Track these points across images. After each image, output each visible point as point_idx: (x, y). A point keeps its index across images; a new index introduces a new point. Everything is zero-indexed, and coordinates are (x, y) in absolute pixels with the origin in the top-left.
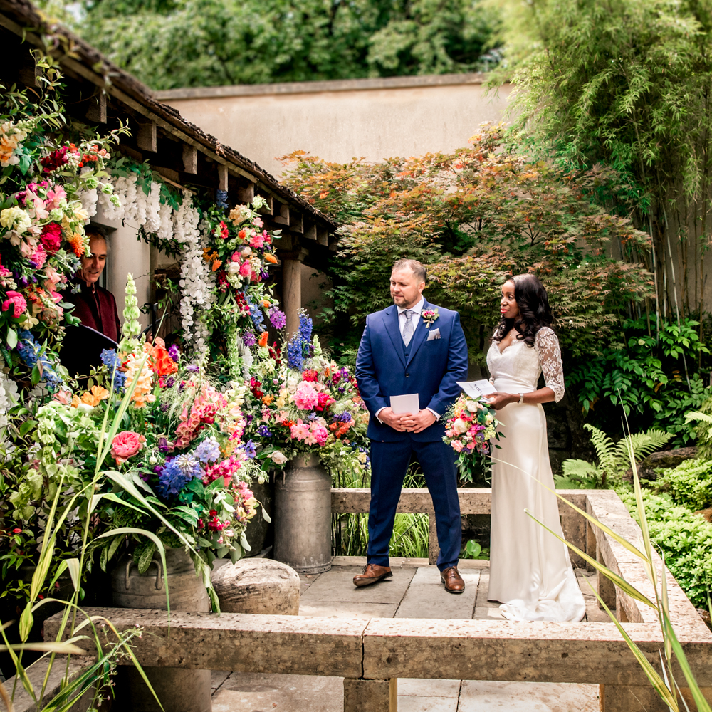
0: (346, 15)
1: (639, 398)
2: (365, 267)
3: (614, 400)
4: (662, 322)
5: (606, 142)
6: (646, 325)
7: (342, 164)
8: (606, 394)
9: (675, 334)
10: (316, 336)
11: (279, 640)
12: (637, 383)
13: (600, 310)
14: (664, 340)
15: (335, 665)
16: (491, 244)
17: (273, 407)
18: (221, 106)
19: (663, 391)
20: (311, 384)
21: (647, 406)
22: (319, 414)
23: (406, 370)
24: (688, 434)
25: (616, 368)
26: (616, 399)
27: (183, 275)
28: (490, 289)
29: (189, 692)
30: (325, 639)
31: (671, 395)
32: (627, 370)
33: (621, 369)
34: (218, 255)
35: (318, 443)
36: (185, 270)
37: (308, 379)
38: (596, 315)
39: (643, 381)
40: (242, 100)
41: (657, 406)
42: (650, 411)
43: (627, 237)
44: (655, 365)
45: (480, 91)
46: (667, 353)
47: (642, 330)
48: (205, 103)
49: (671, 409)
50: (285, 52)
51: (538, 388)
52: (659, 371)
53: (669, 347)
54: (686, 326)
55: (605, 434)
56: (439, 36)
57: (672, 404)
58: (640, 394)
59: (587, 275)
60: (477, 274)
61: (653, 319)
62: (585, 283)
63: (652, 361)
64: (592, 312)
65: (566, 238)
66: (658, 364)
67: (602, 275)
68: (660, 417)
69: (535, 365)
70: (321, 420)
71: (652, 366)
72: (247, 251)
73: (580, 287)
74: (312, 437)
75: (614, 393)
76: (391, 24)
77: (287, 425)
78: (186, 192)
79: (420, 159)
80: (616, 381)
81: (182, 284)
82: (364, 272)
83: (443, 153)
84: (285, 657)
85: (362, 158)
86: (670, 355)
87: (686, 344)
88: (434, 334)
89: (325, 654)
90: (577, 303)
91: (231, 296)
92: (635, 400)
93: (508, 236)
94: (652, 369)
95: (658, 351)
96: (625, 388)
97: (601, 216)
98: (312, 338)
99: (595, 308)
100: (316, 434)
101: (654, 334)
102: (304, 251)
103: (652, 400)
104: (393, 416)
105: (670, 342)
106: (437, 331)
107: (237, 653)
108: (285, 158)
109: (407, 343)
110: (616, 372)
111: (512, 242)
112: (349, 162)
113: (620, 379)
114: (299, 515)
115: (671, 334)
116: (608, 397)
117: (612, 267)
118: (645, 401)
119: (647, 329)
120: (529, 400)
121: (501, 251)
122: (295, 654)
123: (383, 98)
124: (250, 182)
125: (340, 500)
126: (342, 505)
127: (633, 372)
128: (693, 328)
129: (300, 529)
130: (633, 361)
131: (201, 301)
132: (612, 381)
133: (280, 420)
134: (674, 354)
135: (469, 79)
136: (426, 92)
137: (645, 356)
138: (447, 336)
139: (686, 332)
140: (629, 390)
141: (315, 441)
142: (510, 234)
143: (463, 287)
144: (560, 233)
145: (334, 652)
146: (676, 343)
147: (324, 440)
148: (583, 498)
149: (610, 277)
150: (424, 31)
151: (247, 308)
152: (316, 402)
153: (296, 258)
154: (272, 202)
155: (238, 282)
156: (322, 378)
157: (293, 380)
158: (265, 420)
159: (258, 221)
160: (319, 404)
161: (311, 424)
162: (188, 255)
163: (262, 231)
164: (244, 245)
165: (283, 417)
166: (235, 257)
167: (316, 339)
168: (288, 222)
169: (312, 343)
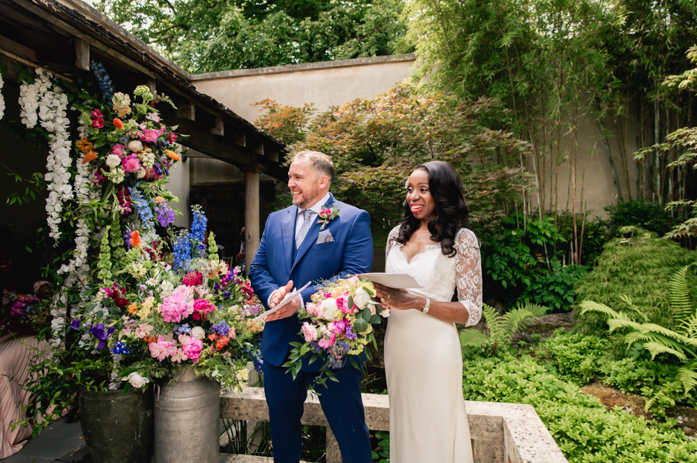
0: (319, 38)
1: (513, 274)
3: (495, 277)
5: (488, 78)
6: (515, 220)
7: (297, 108)
8: (489, 272)
9: (540, 227)
10: (212, 233)
12: (512, 263)
13: (491, 207)
14: (531, 231)
16: (401, 158)
17: (137, 318)
18: (232, 83)
19: (530, 269)
20: (189, 290)
21: (519, 281)
22: (193, 325)
24: (554, 304)
25: (495, 252)
26: (496, 276)
28: (398, 190)
31: (536, 271)
32: (504, 254)
33: (499, 254)
34: (97, 145)
35: (189, 359)
37: (187, 283)
38: (487, 211)
39: (516, 262)
41: (527, 281)
42: (522, 286)
43: (512, 146)
44: (525, 250)
46: (534, 241)
47: (511, 224)
49: (537, 283)
51: (452, 301)
52: (528, 255)
53: (535, 237)
54: (545, 222)
55: (494, 309)
56: (374, 47)
57: (538, 279)
58: (513, 272)
59: (479, 179)
60: (387, 178)
61: (521, 216)
62: (478, 186)
63: (521, 246)
64: (484, 209)
65: (460, 149)
66: (527, 250)
67: (491, 178)
68: (529, 289)
70: (198, 330)
71: (522, 250)
73: (474, 189)
74: (180, 352)
75: (494, 271)
77: (143, 343)
79: (351, 103)
80: (495, 263)
85: (312, 104)
86: (536, 243)
87: (548, 234)
91: (111, 192)
92: (510, 277)
93: (414, 152)
94: (522, 253)
95: (527, 239)
96: (503, 268)
97: (487, 134)
100: (186, 350)
101: (522, 227)
102: (260, 166)
103: (523, 277)
105: (536, 233)
108: (257, 104)
109: (299, 244)
110: (495, 255)
111: (417, 156)
112: (302, 106)
113: (498, 261)
114: (172, 438)
115: (536, 227)
116: (490, 274)
117: (499, 172)
118: (518, 277)
119: (516, 224)
121: (408, 163)
124: (145, 75)
125: (234, 406)
126: (236, 411)
127: (508, 255)
128: (551, 222)
129: (174, 454)
130: (507, 247)
132: (492, 261)
134: (540, 242)
135: (389, 59)
137: (517, 243)
139: (546, 225)
140: (505, 269)
141: (185, 358)
142: (416, 151)
143: (376, 189)
144: (455, 146)
146: (540, 234)
147: (197, 356)
148: (500, 421)
149: (498, 180)
151: (129, 205)
152: (191, 311)
153: (254, 172)
154: (192, 108)
155: (118, 176)
156: (206, 280)
157: (167, 285)
158: (128, 333)
159: (155, 117)
160: (196, 313)
161: (180, 337)
162: (54, 146)
163: (157, 125)
164: (131, 139)
165: (144, 331)
166: (118, 149)
167: (212, 236)
168: (222, 133)
169: (206, 243)
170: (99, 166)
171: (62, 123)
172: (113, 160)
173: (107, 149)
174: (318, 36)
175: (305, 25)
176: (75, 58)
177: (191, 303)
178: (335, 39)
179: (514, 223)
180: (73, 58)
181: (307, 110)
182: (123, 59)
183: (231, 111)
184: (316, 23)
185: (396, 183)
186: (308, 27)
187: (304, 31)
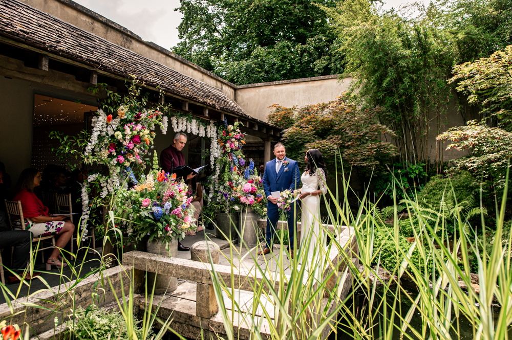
2: (292, 143)
4: (409, 164)
7: (289, 108)
9: (413, 169)
11: (180, 268)
13: (373, 160)
14: (409, 171)
15: (194, 278)
17: (236, 191)
20: (250, 184)
22: (251, 194)
23: (277, 181)
27: (211, 148)
28: (329, 152)
29: (166, 281)
30: (192, 269)
34: (223, 141)
36: (212, 146)
37: (249, 182)
38: (371, 161)
40: (264, 87)
44: (405, 180)
45: (336, 81)
46: (409, 176)
48: (252, 89)
50: (284, 70)
52: (406, 183)
53: (411, 174)
54: (419, 166)
62: (367, 150)
69: (316, 181)
70: (252, 197)
72: (233, 140)
74: (248, 201)
76: (322, 57)
77: (239, 197)
78: (211, 121)
81: (211, 150)
82: (292, 145)
83: (325, 103)
84: (181, 273)
85: (297, 106)
86: (411, 176)
87: (417, 173)
88: (286, 169)
89: (192, 274)
90: (363, 157)
91: (227, 155)
94: (403, 182)
95: (406, 175)
98: (254, 168)
99: (371, 159)
100: (250, 201)
101: (405, 169)
104: (272, 199)
105: (411, 172)
106: (287, 168)
107: (169, 270)
108: (270, 106)
109: (277, 172)
112: (291, 107)
119: (403, 166)
120: (314, 194)
122: (184, 273)
123: (310, 84)
124: (236, 118)
128: (423, 166)
131: (217, 156)
133: (238, 196)
136: (325, 81)
138: (291, 170)
139: (418, 168)
141: (249, 203)
145: (194, 273)
146: (413, 172)
147: (252, 203)
150: (333, 59)
151: (232, 158)
152: (251, 190)
153: (268, 141)
154: (248, 123)
155: (229, 150)
156: (255, 182)
157: (244, 183)
158: (234, 195)
159: (238, 130)
160: (252, 191)
161: (248, 197)
162: (213, 141)
163: (239, 133)
164: (232, 138)
165: (238, 195)
166: (229, 142)
167: (256, 169)
168: (257, 129)
169: (254, 170)
170: (224, 147)
171: (215, 135)
172: (228, 145)
173: (226, 142)
174: (306, 54)
175: (298, 48)
176: (221, 118)
177: (251, 188)
178: (316, 54)
179: (401, 166)
180: (220, 118)
181: (294, 109)
182: (231, 115)
183: (261, 121)
184: (305, 46)
185: (328, 149)
186: (299, 49)
187: (297, 51)
